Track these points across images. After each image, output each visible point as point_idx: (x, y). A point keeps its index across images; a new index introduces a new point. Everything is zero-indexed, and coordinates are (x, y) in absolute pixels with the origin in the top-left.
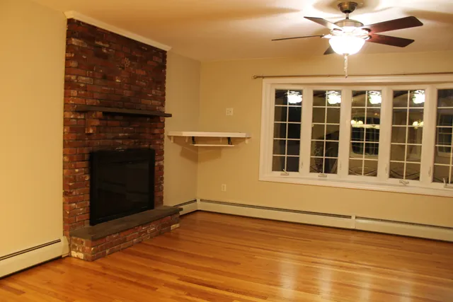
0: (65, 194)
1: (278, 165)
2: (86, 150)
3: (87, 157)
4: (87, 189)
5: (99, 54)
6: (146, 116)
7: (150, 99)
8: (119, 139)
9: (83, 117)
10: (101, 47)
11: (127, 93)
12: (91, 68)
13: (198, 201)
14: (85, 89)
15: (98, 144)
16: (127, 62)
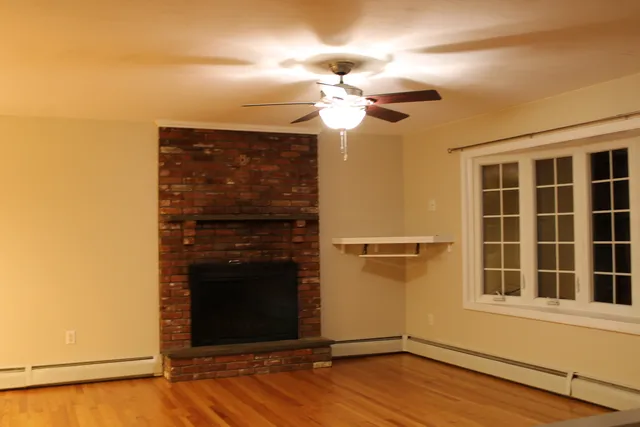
0: (162, 309)
1: (489, 286)
2: (184, 263)
3: (185, 270)
4: (188, 305)
5: (199, 157)
6: (281, 221)
7: (289, 198)
8: (237, 250)
9: (178, 227)
10: (201, 149)
11: (245, 196)
12: (189, 174)
13: (405, 337)
14: (181, 197)
15: (201, 256)
16: (244, 160)
